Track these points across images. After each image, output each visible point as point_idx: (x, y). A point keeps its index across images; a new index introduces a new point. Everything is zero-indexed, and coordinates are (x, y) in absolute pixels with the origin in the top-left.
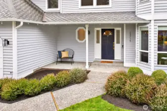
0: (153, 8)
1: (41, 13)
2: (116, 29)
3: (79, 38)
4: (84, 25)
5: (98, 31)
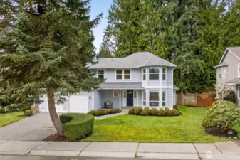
2: (134, 91)
3: (115, 96)
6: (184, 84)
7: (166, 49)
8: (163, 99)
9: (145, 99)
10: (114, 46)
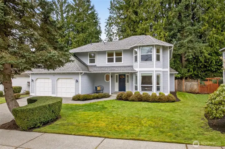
0: (138, 66)
1: (87, 66)
2: (126, 75)
3: (106, 80)
4: (109, 73)
5: (117, 76)
6: (186, 70)
7: (166, 34)
8: (158, 83)
9: (136, 83)
10: (115, 34)
